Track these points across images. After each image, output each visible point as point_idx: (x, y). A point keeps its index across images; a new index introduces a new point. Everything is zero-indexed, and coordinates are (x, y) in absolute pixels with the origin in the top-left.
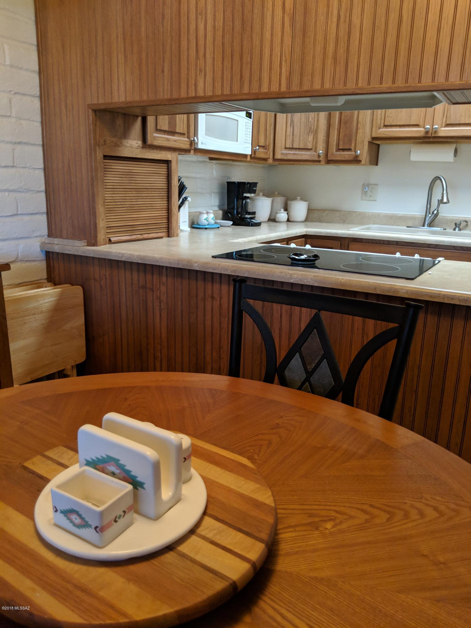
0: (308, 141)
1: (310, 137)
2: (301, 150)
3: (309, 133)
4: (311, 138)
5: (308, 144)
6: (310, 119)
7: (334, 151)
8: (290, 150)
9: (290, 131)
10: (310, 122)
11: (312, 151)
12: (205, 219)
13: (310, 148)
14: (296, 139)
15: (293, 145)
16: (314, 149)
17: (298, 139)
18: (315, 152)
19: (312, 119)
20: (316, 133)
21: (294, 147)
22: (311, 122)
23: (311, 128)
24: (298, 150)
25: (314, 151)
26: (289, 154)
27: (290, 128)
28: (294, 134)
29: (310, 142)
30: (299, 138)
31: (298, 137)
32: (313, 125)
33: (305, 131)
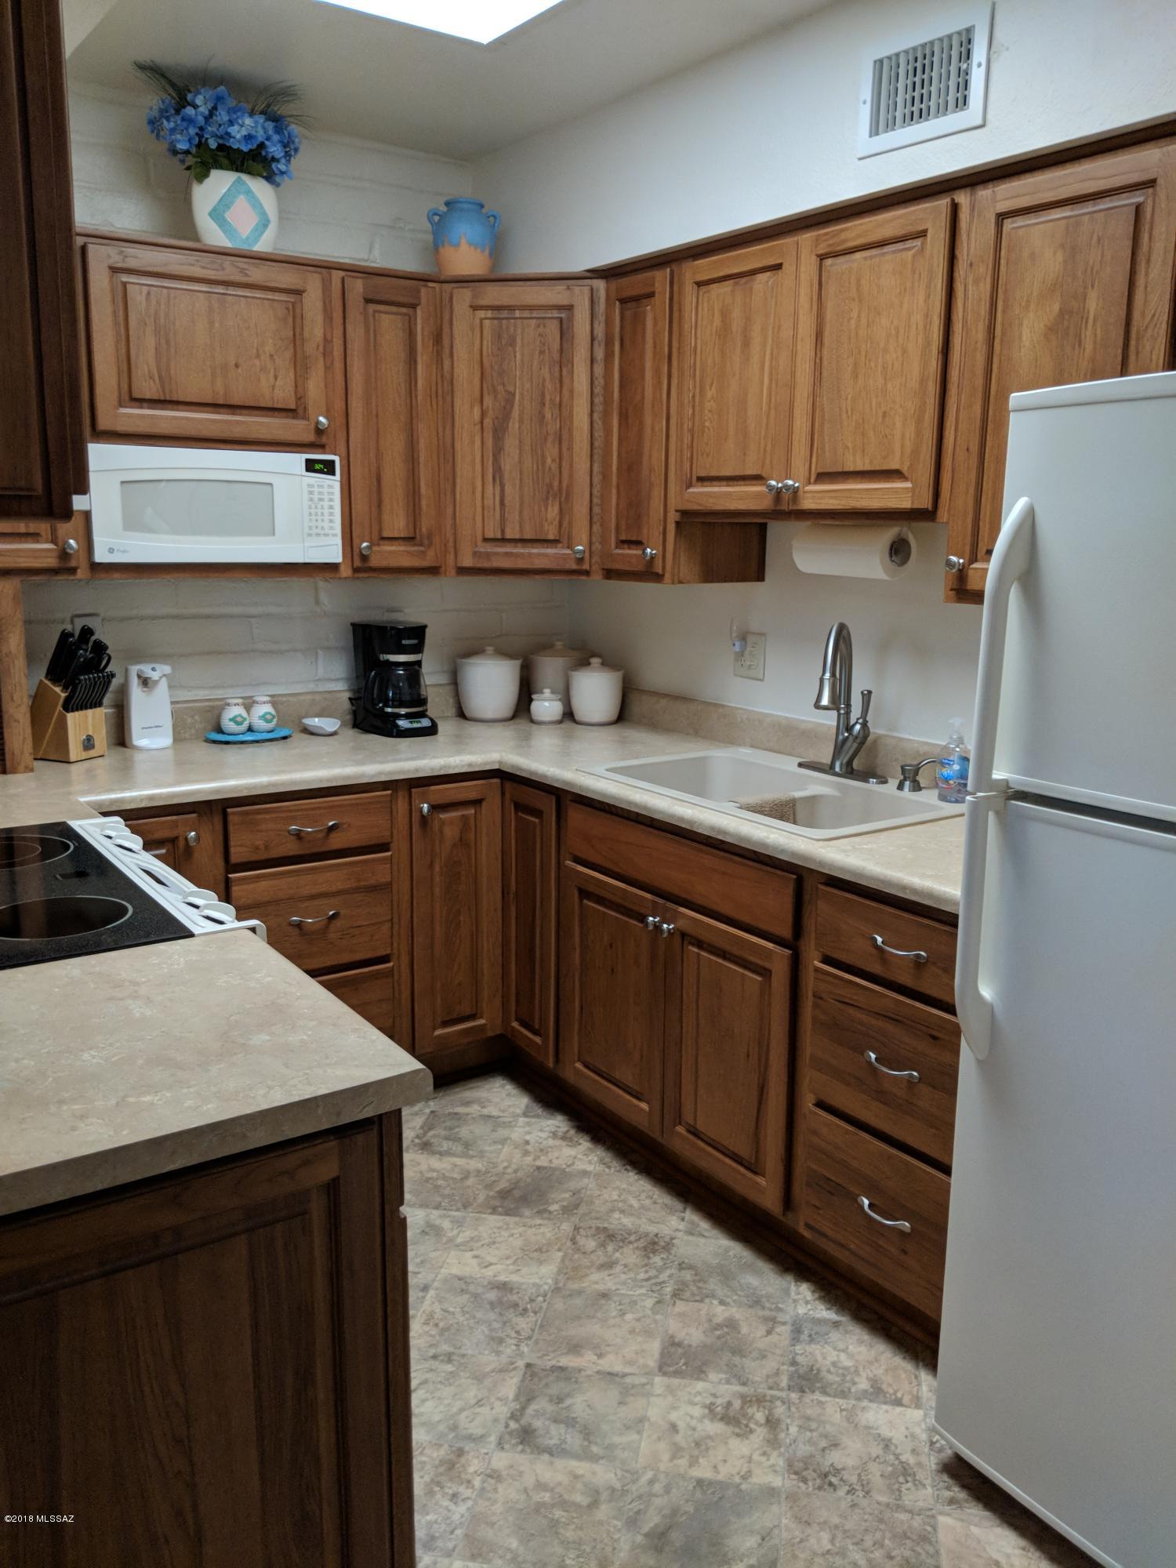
0: (546, 520)
1: (550, 508)
2: (530, 545)
3: (547, 498)
4: (553, 512)
5: (547, 528)
6: (549, 460)
7: (613, 546)
8: (498, 544)
9: (494, 494)
10: (547, 470)
11: (560, 545)
12: (231, 720)
13: (551, 537)
14: (513, 517)
15: (503, 531)
16: (565, 541)
17: (517, 518)
18: (568, 548)
19: (553, 461)
20: (564, 497)
21: (508, 536)
22: (550, 468)
23: (550, 486)
24: (519, 545)
25: (566, 545)
26: (497, 554)
27: (491, 489)
28: (506, 502)
29: (552, 523)
30: (521, 512)
31: (517, 513)
32: (557, 479)
33: (537, 493)
